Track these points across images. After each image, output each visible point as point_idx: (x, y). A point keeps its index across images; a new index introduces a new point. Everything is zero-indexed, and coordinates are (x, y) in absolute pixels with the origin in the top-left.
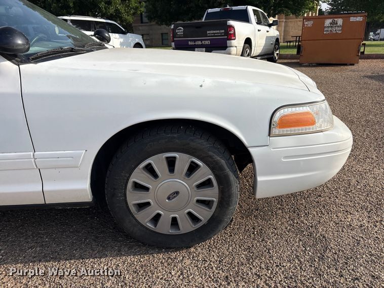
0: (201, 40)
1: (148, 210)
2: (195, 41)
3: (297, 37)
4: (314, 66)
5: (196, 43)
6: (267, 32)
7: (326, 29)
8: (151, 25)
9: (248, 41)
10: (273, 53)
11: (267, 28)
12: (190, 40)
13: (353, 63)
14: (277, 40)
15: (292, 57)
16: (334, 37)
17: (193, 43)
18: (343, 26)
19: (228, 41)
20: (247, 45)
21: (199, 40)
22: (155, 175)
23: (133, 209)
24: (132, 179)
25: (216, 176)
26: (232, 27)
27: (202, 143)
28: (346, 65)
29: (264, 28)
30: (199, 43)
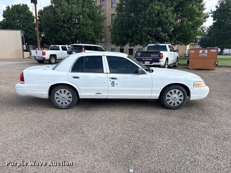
0: (148, 58)
1: (169, 101)
2: (145, 58)
3: (185, 54)
4: (195, 70)
5: (146, 59)
6: (174, 54)
7: (200, 54)
8: (106, 44)
9: (167, 59)
10: (176, 63)
11: (174, 53)
12: (143, 58)
13: (214, 69)
14: (178, 57)
15: (184, 65)
16: (204, 58)
17: (144, 59)
18: (208, 53)
19: (160, 59)
20: (167, 61)
21: (147, 58)
22: (172, 94)
23: (166, 100)
24: (167, 94)
25: (183, 94)
26: (162, 54)
27: (181, 88)
28: (210, 70)
29: (173, 53)
30: (147, 59)
